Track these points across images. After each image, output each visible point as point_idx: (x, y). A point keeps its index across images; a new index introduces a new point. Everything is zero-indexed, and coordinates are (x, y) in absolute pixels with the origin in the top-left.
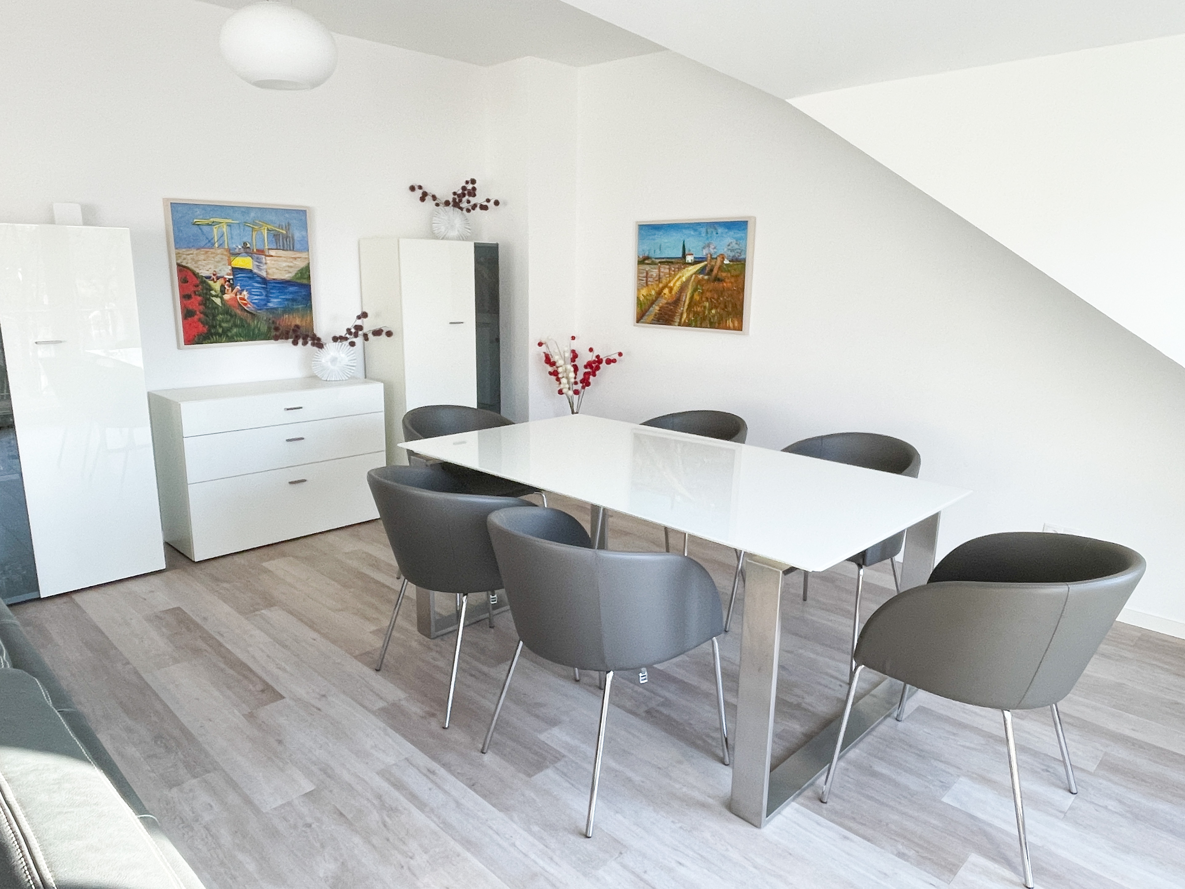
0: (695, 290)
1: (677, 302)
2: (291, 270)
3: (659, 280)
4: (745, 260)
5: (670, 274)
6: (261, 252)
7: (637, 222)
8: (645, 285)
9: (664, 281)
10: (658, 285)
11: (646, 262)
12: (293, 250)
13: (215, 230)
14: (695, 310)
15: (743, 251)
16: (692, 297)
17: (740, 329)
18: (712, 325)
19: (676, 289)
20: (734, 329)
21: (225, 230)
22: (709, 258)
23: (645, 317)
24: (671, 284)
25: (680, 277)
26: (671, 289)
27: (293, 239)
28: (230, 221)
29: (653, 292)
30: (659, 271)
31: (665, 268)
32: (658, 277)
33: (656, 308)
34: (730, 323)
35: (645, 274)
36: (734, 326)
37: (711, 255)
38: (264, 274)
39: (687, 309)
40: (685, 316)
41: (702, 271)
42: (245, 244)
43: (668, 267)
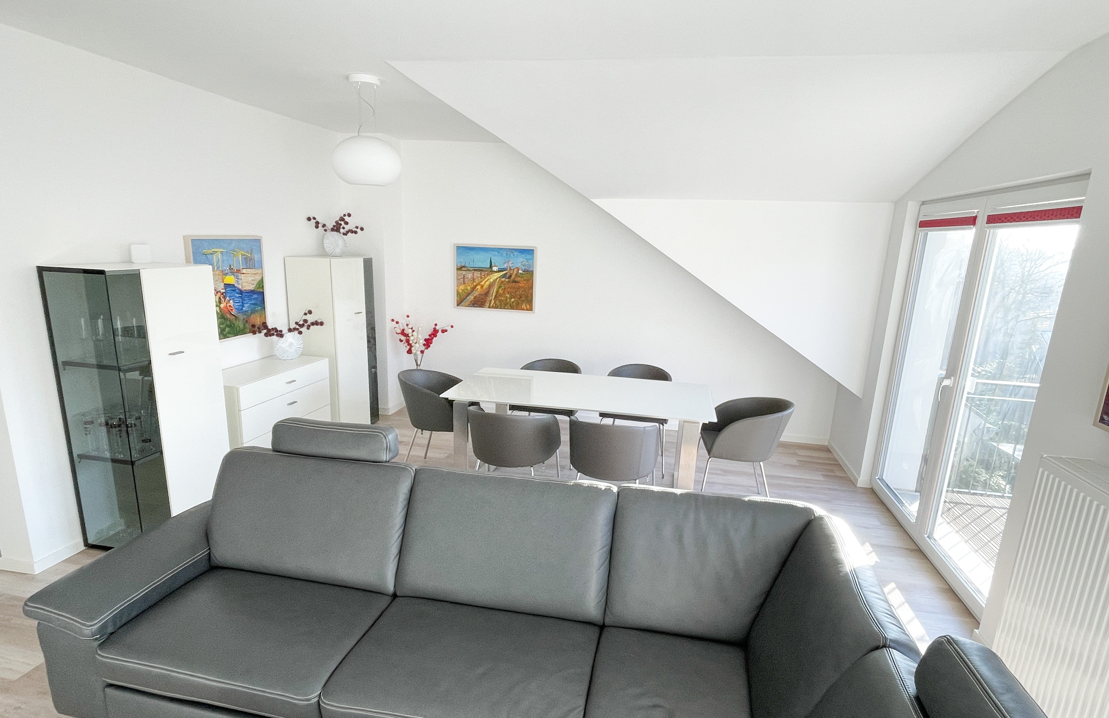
0: (500, 287)
1: (487, 294)
2: (253, 282)
3: (474, 280)
4: (533, 271)
5: (481, 277)
6: (238, 271)
7: (454, 244)
8: (463, 283)
9: (477, 281)
10: (473, 284)
11: (463, 269)
12: (254, 268)
13: (215, 257)
14: (500, 299)
15: (532, 265)
16: (497, 292)
17: (531, 309)
18: (512, 308)
19: (485, 287)
20: (527, 310)
21: (219, 256)
22: (509, 269)
23: (463, 303)
24: (483, 283)
25: (488, 280)
26: (482, 287)
27: (254, 260)
28: (222, 250)
29: (469, 288)
30: (473, 275)
31: (477, 274)
32: (472, 278)
33: (471, 298)
34: (524, 306)
35: (462, 277)
36: (527, 308)
37: (510, 268)
38: (240, 287)
39: (494, 298)
40: (493, 302)
41: (504, 276)
42: (230, 266)
43: (480, 273)
